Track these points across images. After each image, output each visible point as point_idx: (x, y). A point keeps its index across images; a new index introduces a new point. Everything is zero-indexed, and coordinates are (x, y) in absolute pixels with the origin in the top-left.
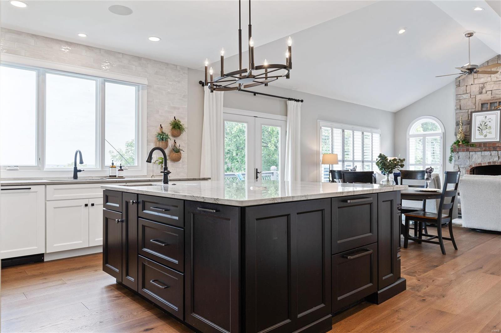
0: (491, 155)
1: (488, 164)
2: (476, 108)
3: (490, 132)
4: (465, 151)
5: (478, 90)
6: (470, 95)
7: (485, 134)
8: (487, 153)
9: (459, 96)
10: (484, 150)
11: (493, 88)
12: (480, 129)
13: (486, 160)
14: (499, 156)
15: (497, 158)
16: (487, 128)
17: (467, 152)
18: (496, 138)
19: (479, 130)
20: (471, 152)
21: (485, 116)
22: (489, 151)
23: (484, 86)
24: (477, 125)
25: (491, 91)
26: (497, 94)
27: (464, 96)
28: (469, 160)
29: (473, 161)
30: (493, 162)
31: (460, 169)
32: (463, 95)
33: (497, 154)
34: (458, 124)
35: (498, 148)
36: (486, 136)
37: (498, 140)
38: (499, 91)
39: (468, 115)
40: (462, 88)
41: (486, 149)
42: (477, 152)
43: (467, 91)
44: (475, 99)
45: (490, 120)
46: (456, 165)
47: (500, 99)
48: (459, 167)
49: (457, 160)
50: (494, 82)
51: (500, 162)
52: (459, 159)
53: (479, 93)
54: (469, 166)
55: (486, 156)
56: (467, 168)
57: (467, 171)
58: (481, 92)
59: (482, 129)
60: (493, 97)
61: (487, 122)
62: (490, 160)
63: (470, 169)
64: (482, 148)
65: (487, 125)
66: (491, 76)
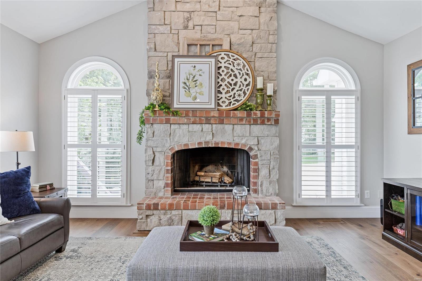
0: (202, 130)
1: (198, 145)
2: (179, 51)
3: (201, 92)
4: (164, 122)
5: (182, 21)
6: (169, 28)
7: (193, 95)
8: (197, 127)
9: (154, 27)
10: (192, 122)
11: (203, 21)
12: (187, 86)
13: (194, 139)
14: (214, 132)
15: (211, 136)
16: (196, 85)
17: (167, 125)
18: (209, 102)
19: (186, 88)
20: (173, 126)
21: (193, 65)
22: (199, 124)
23: (190, 16)
24: (182, 80)
25: (201, 25)
26: (209, 33)
27: (162, 29)
28: (170, 139)
29: (176, 140)
31: (156, 154)
32: (160, 27)
33: (210, 130)
34: (151, 76)
35: (213, 119)
36: (196, 98)
37: (213, 106)
38: (212, 28)
39: (167, 61)
40: (157, 14)
41: (195, 120)
42: (182, 125)
43: (166, 20)
44: (178, 36)
45: (200, 73)
46: (149, 147)
47: (214, 40)
48: (154, 151)
49: (150, 139)
50: (205, 12)
51: (214, 143)
52: (153, 137)
53: (184, 27)
54: (169, 149)
55: (195, 132)
56: (166, 152)
57: (167, 158)
58: (186, 25)
59: (189, 86)
60: (204, 36)
61: (196, 75)
62: (200, 138)
63: (171, 155)
64: (190, 119)
65: (197, 80)
66: (200, 2)
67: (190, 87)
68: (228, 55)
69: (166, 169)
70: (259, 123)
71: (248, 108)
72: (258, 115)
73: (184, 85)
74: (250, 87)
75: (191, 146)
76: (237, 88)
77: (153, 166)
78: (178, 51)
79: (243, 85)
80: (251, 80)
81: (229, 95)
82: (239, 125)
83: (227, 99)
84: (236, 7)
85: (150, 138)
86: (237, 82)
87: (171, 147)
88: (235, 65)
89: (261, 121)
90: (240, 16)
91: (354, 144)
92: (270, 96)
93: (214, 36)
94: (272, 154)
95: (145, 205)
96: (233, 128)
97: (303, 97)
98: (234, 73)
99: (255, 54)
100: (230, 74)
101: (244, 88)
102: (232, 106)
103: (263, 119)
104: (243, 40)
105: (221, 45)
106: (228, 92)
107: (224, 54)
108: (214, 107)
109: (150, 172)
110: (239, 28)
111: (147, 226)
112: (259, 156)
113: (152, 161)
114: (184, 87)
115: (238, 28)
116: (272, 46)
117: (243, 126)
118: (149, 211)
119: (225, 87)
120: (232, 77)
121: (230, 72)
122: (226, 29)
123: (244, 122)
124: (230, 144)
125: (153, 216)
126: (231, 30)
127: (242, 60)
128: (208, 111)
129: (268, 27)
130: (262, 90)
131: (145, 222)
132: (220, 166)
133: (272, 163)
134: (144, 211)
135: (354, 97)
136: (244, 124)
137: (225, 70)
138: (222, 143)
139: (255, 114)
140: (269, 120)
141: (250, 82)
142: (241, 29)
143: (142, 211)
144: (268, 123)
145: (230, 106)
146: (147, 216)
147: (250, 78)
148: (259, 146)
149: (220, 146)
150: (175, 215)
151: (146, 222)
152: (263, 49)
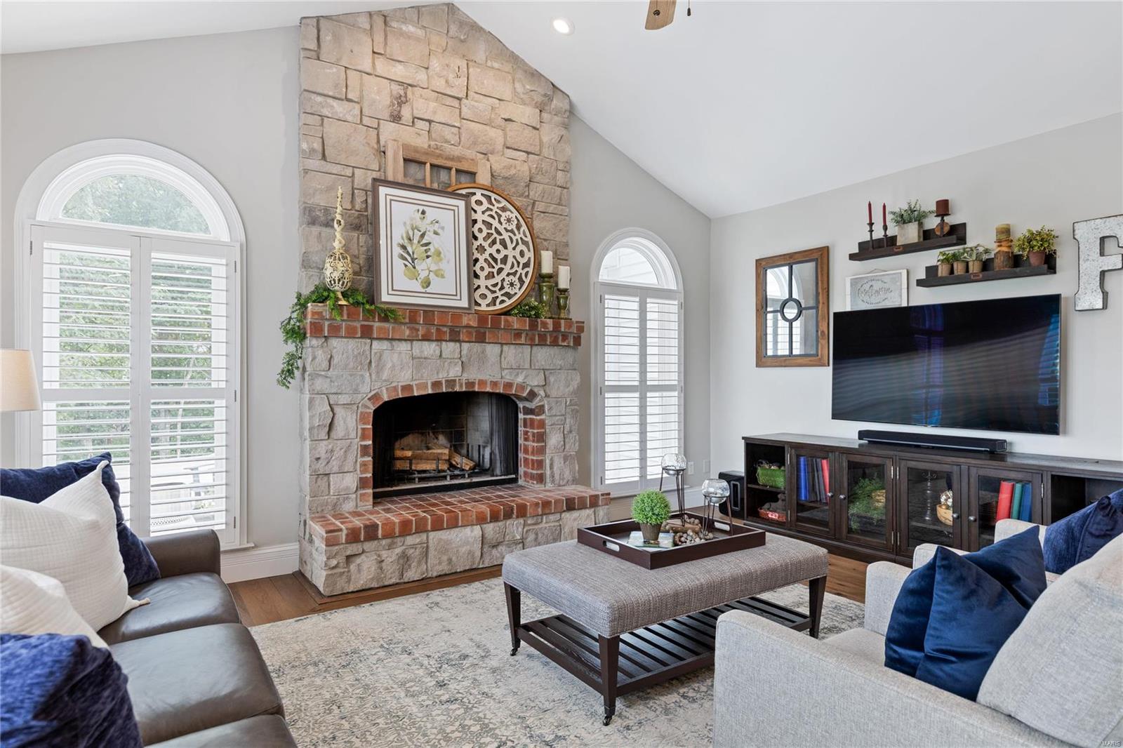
0: (441, 356)
1: (433, 389)
2: (379, 170)
3: (440, 270)
4: (359, 335)
5: (388, 103)
6: (357, 112)
7: (423, 275)
8: (430, 349)
9: (319, 99)
10: (422, 336)
11: (435, 113)
12: (408, 253)
13: (425, 375)
14: (464, 359)
15: (459, 368)
16: (429, 254)
17: (364, 341)
18: (457, 294)
19: (406, 260)
20: (375, 343)
21: (421, 208)
22: (436, 340)
23: (406, 93)
24: (398, 238)
25: (430, 122)
26: (447, 141)
27: (339, 108)
28: (370, 375)
29: (385, 376)
30: (447, 381)
31: (337, 409)
32: (335, 103)
33: (457, 355)
35: (465, 331)
36: (428, 284)
37: (465, 304)
38: (453, 133)
39: (353, 187)
40: (328, 71)
41: (428, 332)
42: (397, 342)
43: (349, 89)
44: (378, 135)
45: (436, 227)
46: (318, 394)
47: (459, 159)
48: (331, 403)
49: (323, 373)
50: (438, 92)
51: (466, 383)
52: (329, 369)
53: (391, 116)
54: (369, 399)
55: (425, 358)
56: (362, 405)
57: (363, 419)
58: (396, 113)
59: (413, 253)
60: (435, 147)
61: (427, 233)
62: (438, 373)
63: (372, 411)
64: (418, 330)
65: (430, 243)
66: (427, 68)
67: (415, 257)
68: (489, 198)
69: (361, 445)
70: (548, 343)
71: (533, 313)
72: (549, 326)
73: (401, 252)
74: (530, 270)
75: (417, 390)
76: (507, 269)
77: (329, 441)
78: (377, 169)
79: (518, 263)
80: (531, 255)
81: (493, 281)
82: (512, 347)
83: (489, 289)
84: (499, 100)
85: (320, 371)
86: (506, 257)
87: (373, 393)
88: (502, 220)
89: (552, 339)
90: (506, 120)
91: (676, 383)
92: (565, 290)
93: (457, 151)
94: (568, 403)
95: (345, 532)
96: (502, 351)
97: (607, 297)
98: (501, 237)
99: (534, 204)
100: (493, 237)
101: (520, 270)
102: (498, 307)
103: (555, 334)
104: (513, 172)
105: (473, 174)
106: (490, 276)
107: (482, 194)
108: (466, 306)
109: (323, 455)
110: (504, 145)
111: (349, 581)
112: (546, 407)
113: (327, 429)
114: (402, 255)
115: (503, 143)
116: (561, 193)
117: (520, 349)
118: (354, 545)
119: (485, 266)
120: (498, 246)
121: (492, 234)
122: (480, 140)
123: (523, 340)
124: (495, 384)
125: (363, 556)
126: (491, 145)
127: (516, 213)
128: (456, 313)
129: (554, 155)
130: (550, 276)
131: (344, 572)
132: (431, 434)
133: (568, 420)
134: (342, 546)
135: (676, 302)
136: (523, 344)
137: (483, 227)
138: (482, 383)
139: (544, 325)
140: (565, 337)
141: (529, 258)
142: (508, 148)
143: (337, 547)
144: (563, 344)
145: (495, 305)
146: (349, 558)
147: (529, 250)
148: (547, 388)
149: (476, 389)
150: (413, 546)
151: (346, 574)
152: (546, 196)
